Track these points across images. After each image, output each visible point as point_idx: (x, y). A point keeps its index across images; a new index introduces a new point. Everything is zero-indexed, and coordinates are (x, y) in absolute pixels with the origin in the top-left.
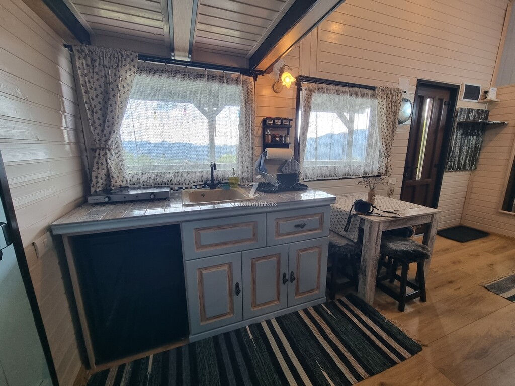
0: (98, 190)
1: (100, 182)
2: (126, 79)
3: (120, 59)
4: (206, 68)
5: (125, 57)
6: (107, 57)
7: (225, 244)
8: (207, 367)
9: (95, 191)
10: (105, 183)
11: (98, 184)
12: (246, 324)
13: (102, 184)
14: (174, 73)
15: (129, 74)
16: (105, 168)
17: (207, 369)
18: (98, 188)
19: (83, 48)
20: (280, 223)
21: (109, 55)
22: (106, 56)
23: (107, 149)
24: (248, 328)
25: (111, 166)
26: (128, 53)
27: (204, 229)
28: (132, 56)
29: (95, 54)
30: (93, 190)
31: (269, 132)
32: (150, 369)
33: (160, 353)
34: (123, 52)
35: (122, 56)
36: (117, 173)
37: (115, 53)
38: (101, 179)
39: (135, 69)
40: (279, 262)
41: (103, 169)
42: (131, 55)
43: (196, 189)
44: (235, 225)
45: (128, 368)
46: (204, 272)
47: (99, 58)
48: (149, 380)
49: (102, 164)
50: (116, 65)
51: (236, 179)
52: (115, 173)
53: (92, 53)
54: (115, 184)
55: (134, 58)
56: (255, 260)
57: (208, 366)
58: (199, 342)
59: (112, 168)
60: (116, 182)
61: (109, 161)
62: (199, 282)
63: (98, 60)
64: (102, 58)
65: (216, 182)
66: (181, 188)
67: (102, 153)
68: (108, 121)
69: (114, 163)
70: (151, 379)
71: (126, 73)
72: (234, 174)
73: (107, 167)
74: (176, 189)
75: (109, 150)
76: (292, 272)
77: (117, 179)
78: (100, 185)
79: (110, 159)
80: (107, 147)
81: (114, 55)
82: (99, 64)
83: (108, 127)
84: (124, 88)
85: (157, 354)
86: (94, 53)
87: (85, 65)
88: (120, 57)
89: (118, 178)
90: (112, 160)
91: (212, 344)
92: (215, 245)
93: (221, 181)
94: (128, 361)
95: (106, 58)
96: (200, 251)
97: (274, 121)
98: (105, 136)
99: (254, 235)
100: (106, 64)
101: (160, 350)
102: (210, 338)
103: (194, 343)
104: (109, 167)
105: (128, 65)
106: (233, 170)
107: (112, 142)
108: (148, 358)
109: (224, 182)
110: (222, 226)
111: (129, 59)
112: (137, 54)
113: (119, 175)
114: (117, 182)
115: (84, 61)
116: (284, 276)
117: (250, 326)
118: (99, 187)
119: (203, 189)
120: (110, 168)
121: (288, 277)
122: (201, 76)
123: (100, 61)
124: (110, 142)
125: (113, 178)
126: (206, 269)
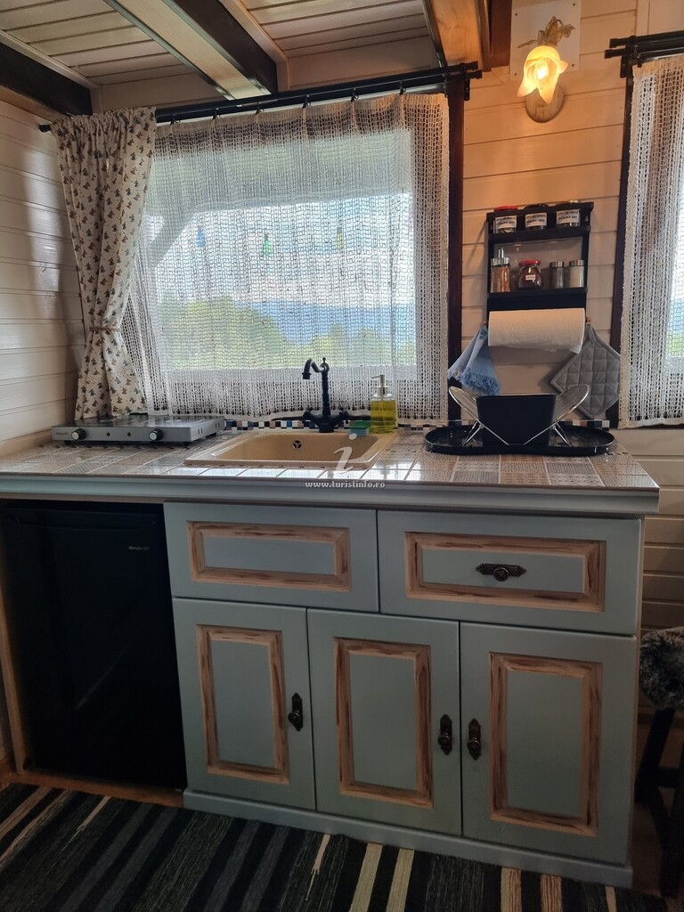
0: (86, 416)
1: (91, 399)
2: (133, 172)
3: (123, 130)
4: (304, 101)
5: (130, 125)
6: (102, 133)
7: (263, 575)
8: (176, 877)
9: (82, 418)
10: (100, 402)
11: (88, 405)
12: (328, 826)
13: (94, 405)
14: (230, 135)
15: (138, 160)
16: (100, 371)
17: (172, 884)
18: (86, 412)
19: (65, 125)
20: (424, 547)
21: (105, 127)
22: (100, 130)
23: (102, 329)
24: (326, 839)
25: (112, 367)
26: (137, 113)
27: (212, 526)
28: (143, 118)
29: (85, 132)
30: (78, 415)
31: (503, 257)
32: (86, 822)
33: (123, 800)
34: (127, 115)
35: (127, 122)
36: (124, 381)
37: (115, 120)
38: (92, 394)
39: (151, 147)
40: (424, 674)
41: (96, 373)
42: (142, 115)
43: (290, 429)
44: (289, 531)
45: (61, 800)
46: (215, 638)
47: (90, 139)
48: (72, 842)
49: (94, 363)
50: (116, 145)
51: (389, 406)
52: (119, 382)
53: (80, 131)
54: (118, 405)
55: (149, 122)
56: (347, 644)
57: (179, 878)
58: (202, 815)
59: (114, 371)
60: (119, 402)
61: (108, 357)
62: (203, 658)
63: (88, 143)
64: (93, 137)
65: (334, 413)
66: (256, 425)
67: (96, 338)
68: (103, 271)
69: (119, 360)
70: (75, 841)
71: (133, 158)
72: (383, 391)
73: (103, 368)
74: (245, 424)
75: (108, 333)
76: (474, 723)
77: (122, 396)
78: (89, 405)
79: (110, 352)
80: (104, 325)
81: (113, 124)
82: (90, 152)
83: (103, 283)
84: (129, 194)
85: (118, 799)
86: (82, 129)
87: (69, 159)
88: (123, 125)
89: (124, 393)
90: (115, 352)
91: (223, 835)
92: (243, 574)
93: (351, 412)
94: (70, 786)
95: (100, 135)
96: (204, 580)
97: (521, 221)
98: (99, 303)
99: (345, 568)
100: (100, 148)
101: (127, 794)
102: (229, 817)
103: (191, 813)
104: (107, 368)
105: (136, 140)
106: (382, 381)
107: (114, 314)
108: (99, 798)
109: (358, 413)
110: (256, 526)
111: (139, 126)
112: (154, 109)
113: (127, 387)
114: (122, 401)
115: (68, 150)
116: (446, 724)
117: (334, 839)
118: (88, 410)
119: (307, 429)
120: (110, 370)
121: (460, 732)
122: (293, 127)
123: (91, 145)
124: (108, 315)
125: (114, 392)
126: (220, 629)
